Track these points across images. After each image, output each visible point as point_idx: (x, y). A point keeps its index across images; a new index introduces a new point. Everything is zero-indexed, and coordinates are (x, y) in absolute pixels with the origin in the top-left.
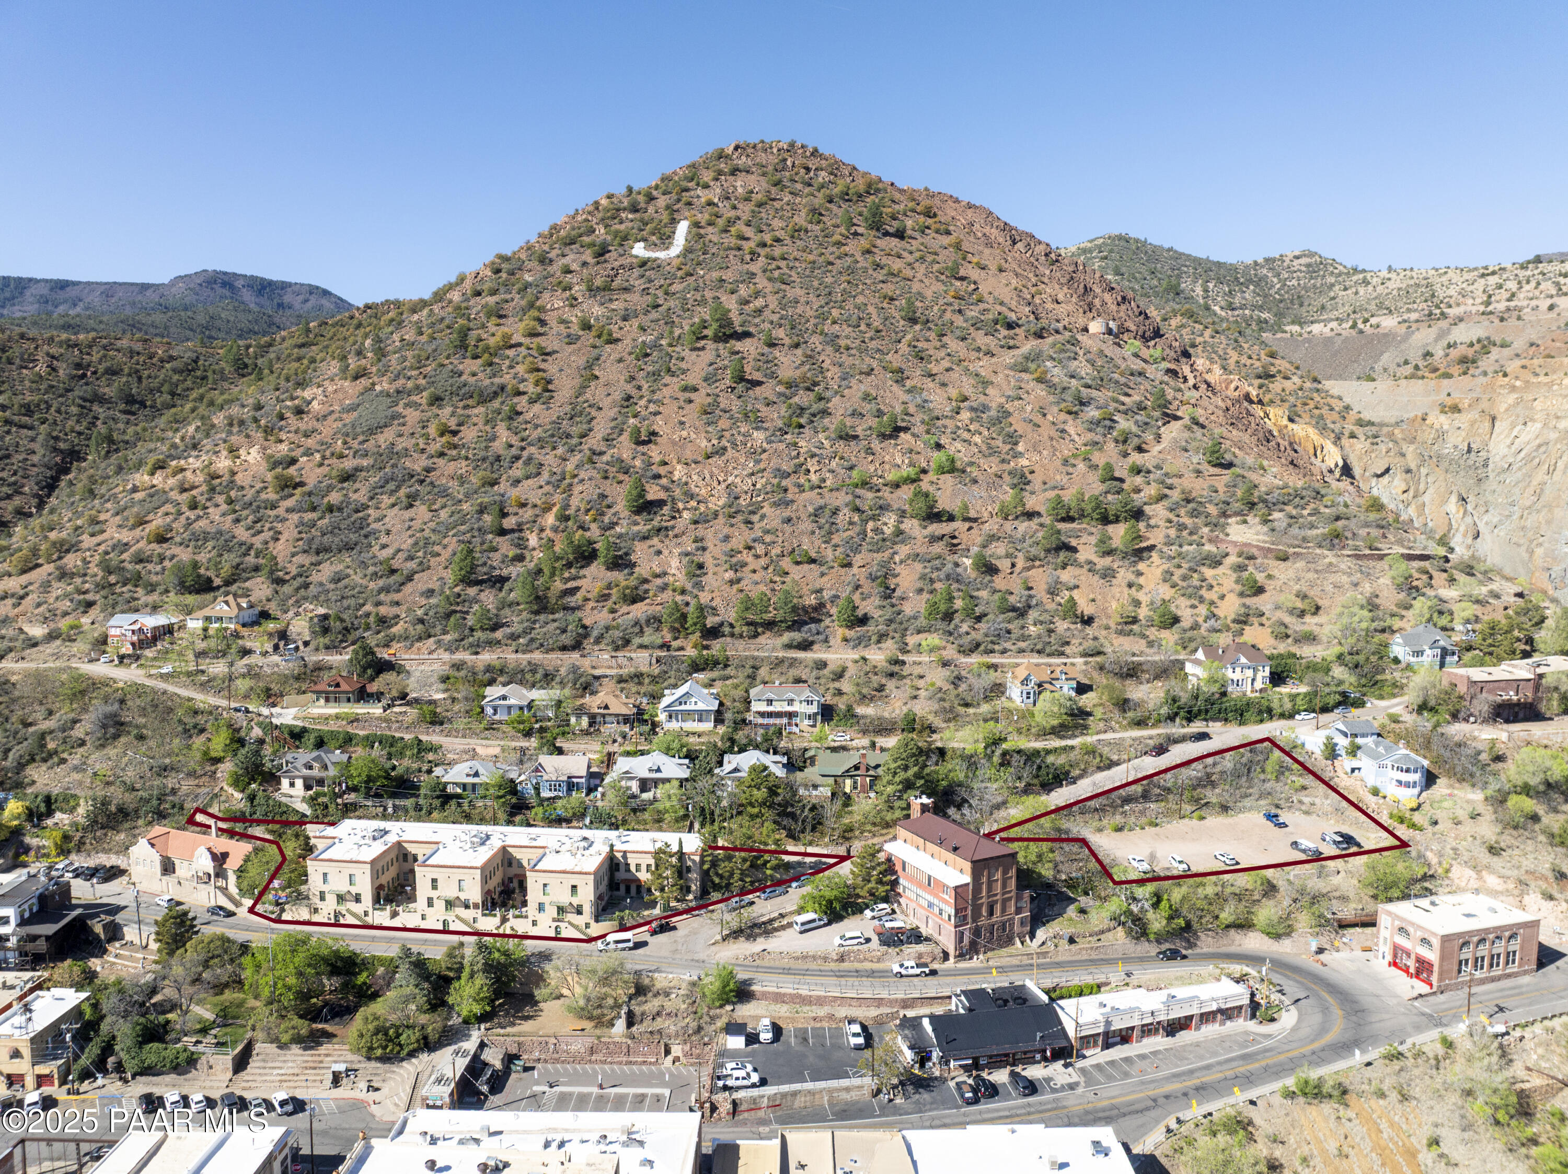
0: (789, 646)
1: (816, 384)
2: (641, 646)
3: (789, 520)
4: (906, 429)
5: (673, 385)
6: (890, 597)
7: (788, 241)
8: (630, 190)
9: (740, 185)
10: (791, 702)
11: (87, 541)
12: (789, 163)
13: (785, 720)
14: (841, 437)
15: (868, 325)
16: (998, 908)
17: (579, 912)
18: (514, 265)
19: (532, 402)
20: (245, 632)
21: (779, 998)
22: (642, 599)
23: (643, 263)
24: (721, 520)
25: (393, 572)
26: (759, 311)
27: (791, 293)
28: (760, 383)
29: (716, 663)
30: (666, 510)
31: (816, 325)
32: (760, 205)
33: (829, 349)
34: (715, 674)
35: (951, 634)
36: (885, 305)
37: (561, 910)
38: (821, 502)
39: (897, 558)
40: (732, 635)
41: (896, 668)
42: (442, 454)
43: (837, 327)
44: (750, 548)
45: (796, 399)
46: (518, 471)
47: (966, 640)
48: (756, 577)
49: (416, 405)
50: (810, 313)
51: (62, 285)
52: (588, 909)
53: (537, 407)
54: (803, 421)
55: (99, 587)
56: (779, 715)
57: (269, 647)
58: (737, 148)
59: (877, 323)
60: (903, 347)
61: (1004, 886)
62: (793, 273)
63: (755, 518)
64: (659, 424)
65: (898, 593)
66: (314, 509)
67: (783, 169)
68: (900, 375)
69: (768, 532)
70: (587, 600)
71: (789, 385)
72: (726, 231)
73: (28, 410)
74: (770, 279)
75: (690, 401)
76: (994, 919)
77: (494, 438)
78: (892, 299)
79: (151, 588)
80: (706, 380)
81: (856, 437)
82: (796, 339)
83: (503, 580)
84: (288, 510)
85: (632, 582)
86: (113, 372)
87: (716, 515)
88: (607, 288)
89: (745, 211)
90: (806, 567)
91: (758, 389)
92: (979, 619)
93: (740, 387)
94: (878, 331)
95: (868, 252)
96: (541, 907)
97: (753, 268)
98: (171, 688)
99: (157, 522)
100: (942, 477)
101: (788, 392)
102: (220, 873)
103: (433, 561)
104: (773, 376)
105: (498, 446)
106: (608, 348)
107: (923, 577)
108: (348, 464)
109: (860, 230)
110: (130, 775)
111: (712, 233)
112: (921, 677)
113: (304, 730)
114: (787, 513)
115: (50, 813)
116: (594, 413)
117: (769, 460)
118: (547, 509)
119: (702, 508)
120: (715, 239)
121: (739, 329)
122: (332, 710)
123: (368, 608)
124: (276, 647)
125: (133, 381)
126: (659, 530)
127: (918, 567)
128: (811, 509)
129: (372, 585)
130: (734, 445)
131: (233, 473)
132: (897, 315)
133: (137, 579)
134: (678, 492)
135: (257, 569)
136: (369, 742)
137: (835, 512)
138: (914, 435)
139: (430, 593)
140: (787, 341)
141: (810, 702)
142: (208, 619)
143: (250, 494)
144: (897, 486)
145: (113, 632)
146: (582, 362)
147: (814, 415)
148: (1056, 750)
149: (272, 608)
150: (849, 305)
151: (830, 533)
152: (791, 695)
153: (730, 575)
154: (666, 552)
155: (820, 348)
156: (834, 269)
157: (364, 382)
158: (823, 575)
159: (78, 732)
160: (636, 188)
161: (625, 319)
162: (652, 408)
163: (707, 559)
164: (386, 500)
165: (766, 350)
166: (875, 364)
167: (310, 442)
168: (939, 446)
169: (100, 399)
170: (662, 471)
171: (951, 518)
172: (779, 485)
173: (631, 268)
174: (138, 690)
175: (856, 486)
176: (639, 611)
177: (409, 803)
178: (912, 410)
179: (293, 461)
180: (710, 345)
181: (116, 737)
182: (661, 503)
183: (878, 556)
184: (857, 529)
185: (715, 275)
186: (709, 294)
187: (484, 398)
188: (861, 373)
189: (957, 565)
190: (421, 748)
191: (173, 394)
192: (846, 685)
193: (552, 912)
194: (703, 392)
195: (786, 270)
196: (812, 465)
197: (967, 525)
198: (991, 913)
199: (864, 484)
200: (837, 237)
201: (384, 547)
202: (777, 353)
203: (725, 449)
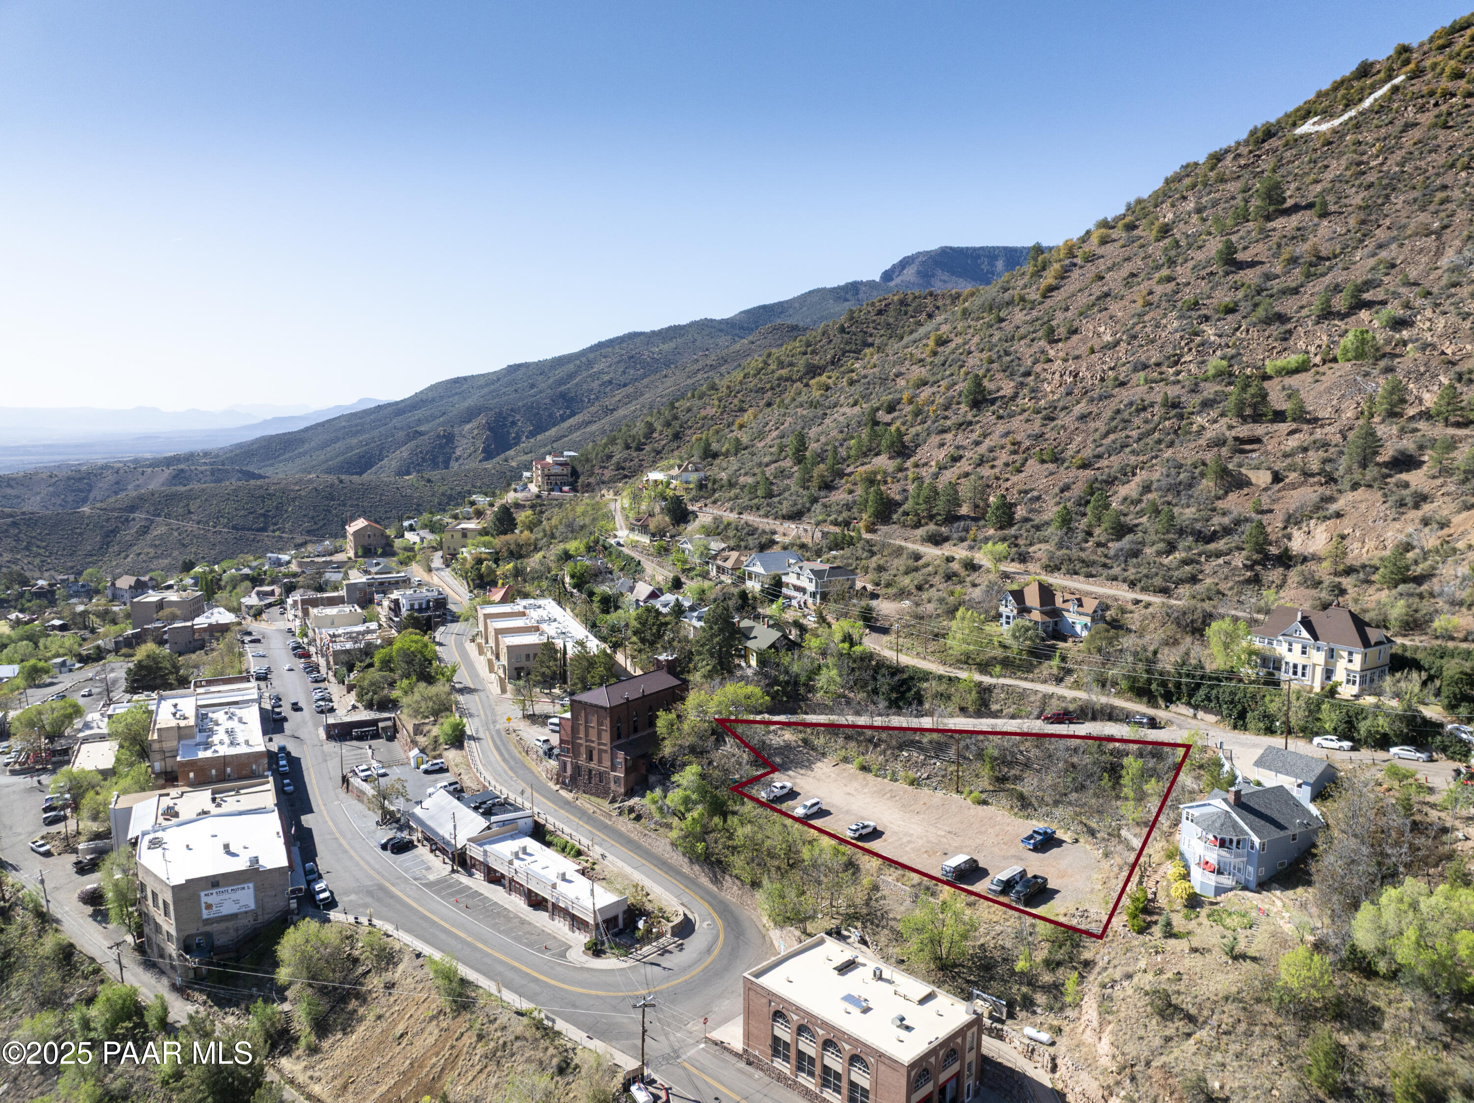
0: (924, 539)
4: (1375, 305)
13: (801, 595)
14: (1263, 321)
16: (595, 756)
23: (1293, 142)
26: (1362, 174)
28: (1255, 264)
29: (850, 543)
30: (996, 406)
31: (1427, 179)
33: (1410, 208)
39: (1151, 463)
40: (899, 523)
41: (966, 573)
44: (1017, 444)
53: (1021, 314)
56: (798, 589)
61: (599, 737)
63: (1062, 414)
71: (1288, 262)
74: (1433, 126)
75: (1150, 293)
76: (592, 765)
80: (1196, 267)
81: (1289, 320)
85: (895, 469)
90: (1046, 466)
91: (1241, 274)
92: (1121, 536)
93: (1221, 272)
114: (1093, 409)
121: (1306, 202)
128: (1123, 405)
134: (1027, 389)
137: (1143, 409)
138: (1380, 311)
140: (1356, 206)
141: (810, 580)
151: (1112, 431)
153: (971, 468)
154: (947, 445)
155: (1398, 207)
158: (1051, 475)
163: (970, 453)
165: (1314, 221)
170: (1039, 368)
171: (1279, 417)
172: (1120, 379)
175: (1211, 378)
182: (997, 400)
183: (1131, 460)
184: (1148, 427)
198: (591, 759)
199: (1218, 376)
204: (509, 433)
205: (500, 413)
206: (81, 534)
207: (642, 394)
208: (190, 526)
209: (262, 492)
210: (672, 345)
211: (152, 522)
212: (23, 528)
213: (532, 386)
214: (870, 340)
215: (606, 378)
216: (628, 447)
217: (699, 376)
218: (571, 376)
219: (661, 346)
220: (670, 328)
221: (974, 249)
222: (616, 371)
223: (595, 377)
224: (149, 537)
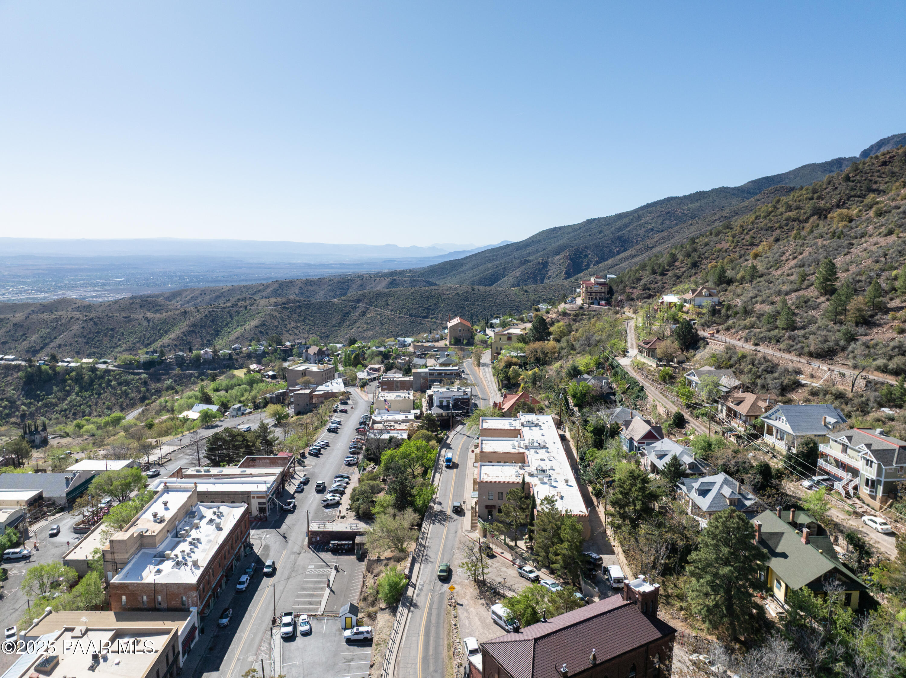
13: (849, 477)
56: (844, 467)
113: (617, 366)
122: (643, 360)
141: (869, 463)
142: (683, 299)
190: (639, 394)
204: (582, 262)
205: (578, 249)
206: (331, 314)
207: (673, 237)
208: (387, 313)
209: (428, 294)
210: (698, 204)
211: (368, 309)
212: (303, 309)
213: (601, 232)
214: (875, 186)
215: (650, 227)
216: (654, 272)
218: (626, 226)
219: (690, 205)
220: (697, 193)
222: (657, 222)
223: (641, 226)
224: (365, 318)
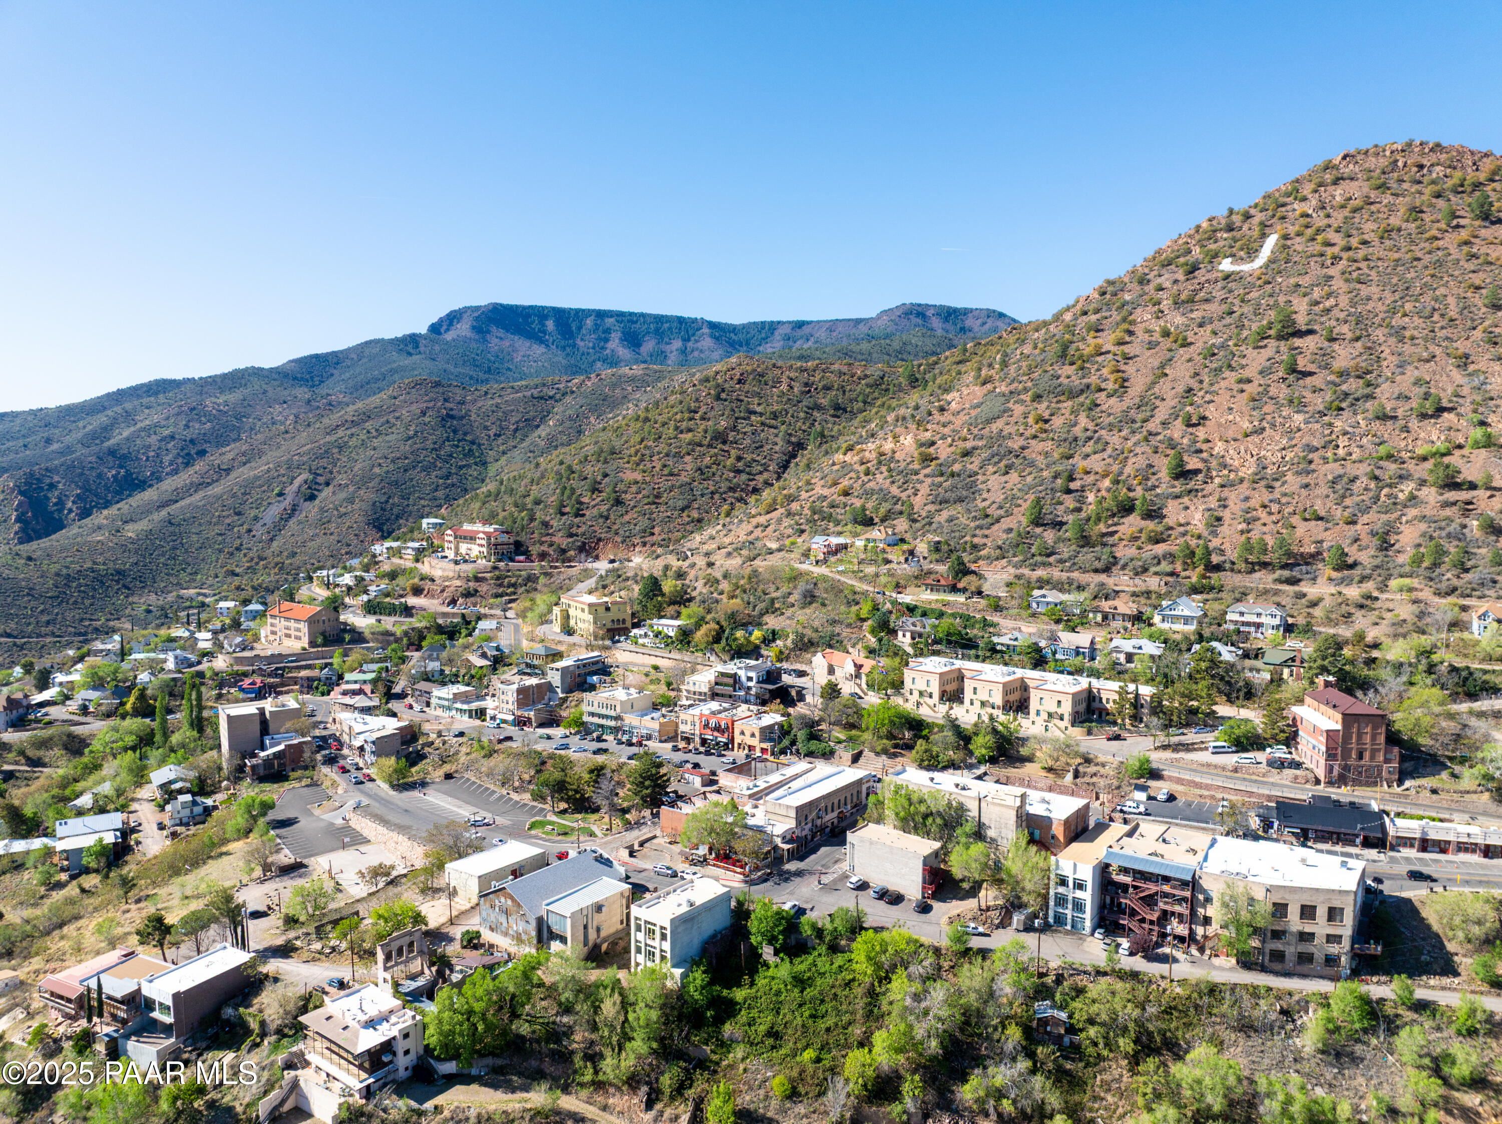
0: (1279, 581)
1: (1369, 372)
2: (1156, 573)
3: (1307, 486)
4: (1450, 410)
5: (1231, 377)
6: (1386, 549)
7: (1376, 242)
8: (1231, 212)
9: (1339, 194)
10: (1259, 615)
11: (804, 495)
12: (1400, 164)
13: (1253, 629)
14: (1378, 418)
15: (1442, 315)
16: (1367, 755)
17: (1062, 719)
18: (1118, 286)
19: (1110, 396)
20: (889, 549)
21: (1179, 781)
22: (1164, 541)
23: (1227, 277)
24: (1246, 484)
25: (987, 516)
26: (1328, 311)
27: (1364, 291)
28: (1311, 374)
29: (1212, 588)
30: (1200, 477)
31: (1383, 320)
32: (1355, 210)
33: (1392, 341)
34: (1211, 596)
35: (1431, 579)
36: (1469, 294)
37: (1050, 715)
38: (1341, 472)
39: (1404, 519)
40: (1232, 570)
41: (1369, 602)
42: (1035, 437)
43: (1406, 319)
44: (1265, 507)
45: (1344, 387)
46: (1088, 449)
47: (1443, 586)
48: (1265, 529)
49: (1023, 402)
50: (1380, 307)
51: (800, 325)
52: (1067, 717)
53: (1113, 401)
54: (1344, 405)
55: (809, 521)
56: (1248, 624)
57: (902, 559)
58: (1344, 158)
59: (1453, 312)
60: (1478, 334)
61: (1374, 737)
62: (1373, 273)
63: (1277, 484)
64: (1211, 411)
65: (1397, 547)
66: (942, 475)
67: (1393, 171)
68: (1464, 361)
69: (1285, 495)
70: (1121, 539)
71: (1341, 374)
72: (1313, 239)
73: (775, 416)
74: (1347, 280)
75: (1242, 391)
76: (1363, 763)
77: (1075, 424)
78: (1478, 288)
79: (838, 523)
80: (1261, 373)
81: (1395, 418)
82: (1358, 333)
83: (1061, 524)
84: (926, 476)
85: (1160, 528)
86: (827, 388)
87: (1242, 481)
88: (1191, 300)
89: (1338, 217)
90: (1313, 523)
91: (1308, 380)
92: (1467, 571)
93: (1291, 378)
94: (1452, 320)
95: (1466, 243)
96: (1038, 713)
97: (1332, 271)
98: (843, 579)
99: (845, 483)
100: (1476, 451)
101: (1337, 380)
102: (858, 676)
103: (1016, 510)
104: (1327, 367)
105: (1077, 431)
106: (1182, 351)
107: (1423, 535)
108: (969, 445)
109: (1462, 222)
110: (816, 624)
111: (1298, 244)
112: (1390, 610)
113: (916, 607)
114: (1306, 480)
115: (774, 640)
116: (1158, 403)
117: (1302, 437)
118: (1105, 476)
119: (1232, 476)
120: (1299, 248)
121: (1304, 328)
122: (934, 596)
123: (968, 538)
124: (906, 560)
125: (840, 393)
126: (1190, 491)
127: (1423, 526)
128: (1330, 477)
129: (973, 525)
130: (1273, 425)
131: (894, 452)
132: (1480, 304)
133: (829, 518)
134: (1214, 464)
135: (901, 513)
136: (954, 616)
137: (1353, 480)
138: (1458, 415)
139: (1010, 530)
140: (1349, 335)
141: (1273, 616)
142: (868, 540)
143: (903, 465)
144: (1425, 459)
145: (814, 546)
146: (1156, 364)
147: (1357, 400)
148: (1494, 671)
149: (908, 537)
150: (1427, 298)
151: (1344, 497)
152: (1260, 610)
153: (1244, 526)
154: (1192, 508)
155: (1382, 339)
156: (1420, 265)
157: (989, 386)
158: (1326, 529)
159: (791, 599)
160: (1236, 209)
161: (1201, 325)
162: (1208, 397)
163: (1226, 514)
164: (991, 469)
165: (1326, 344)
166: (1438, 351)
167: (946, 431)
168: (1483, 423)
169: (818, 407)
170: (1204, 447)
171: (1473, 486)
172: (1304, 458)
173: (1216, 281)
174: (825, 578)
175: (1381, 459)
176: (1160, 549)
177: (973, 652)
178: (1465, 391)
179: (933, 443)
180: (1272, 343)
181: (810, 603)
182: (1197, 472)
183: (1385, 517)
184: (1371, 494)
185: (1292, 281)
186: (1282, 299)
187: (1072, 394)
188: (1420, 360)
189: (1464, 526)
190: (986, 624)
191: (865, 402)
192: (1318, 612)
193: (1044, 716)
194: (1256, 383)
195: (1366, 271)
196: (1343, 442)
197: (1489, 493)
198: (1360, 757)
199: (1389, 457)
200: (1434, 232)
201: (984, 500)
202: (1336, 346)
203: (1264, 429)
205: (32, 474)
210: (239, 396)
217: (341, 433)
221: (524, 308)
